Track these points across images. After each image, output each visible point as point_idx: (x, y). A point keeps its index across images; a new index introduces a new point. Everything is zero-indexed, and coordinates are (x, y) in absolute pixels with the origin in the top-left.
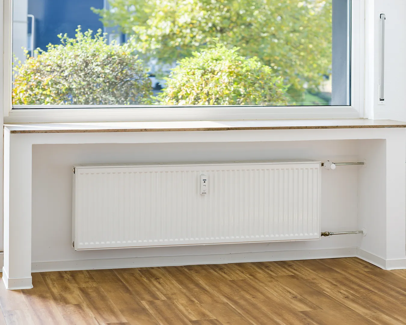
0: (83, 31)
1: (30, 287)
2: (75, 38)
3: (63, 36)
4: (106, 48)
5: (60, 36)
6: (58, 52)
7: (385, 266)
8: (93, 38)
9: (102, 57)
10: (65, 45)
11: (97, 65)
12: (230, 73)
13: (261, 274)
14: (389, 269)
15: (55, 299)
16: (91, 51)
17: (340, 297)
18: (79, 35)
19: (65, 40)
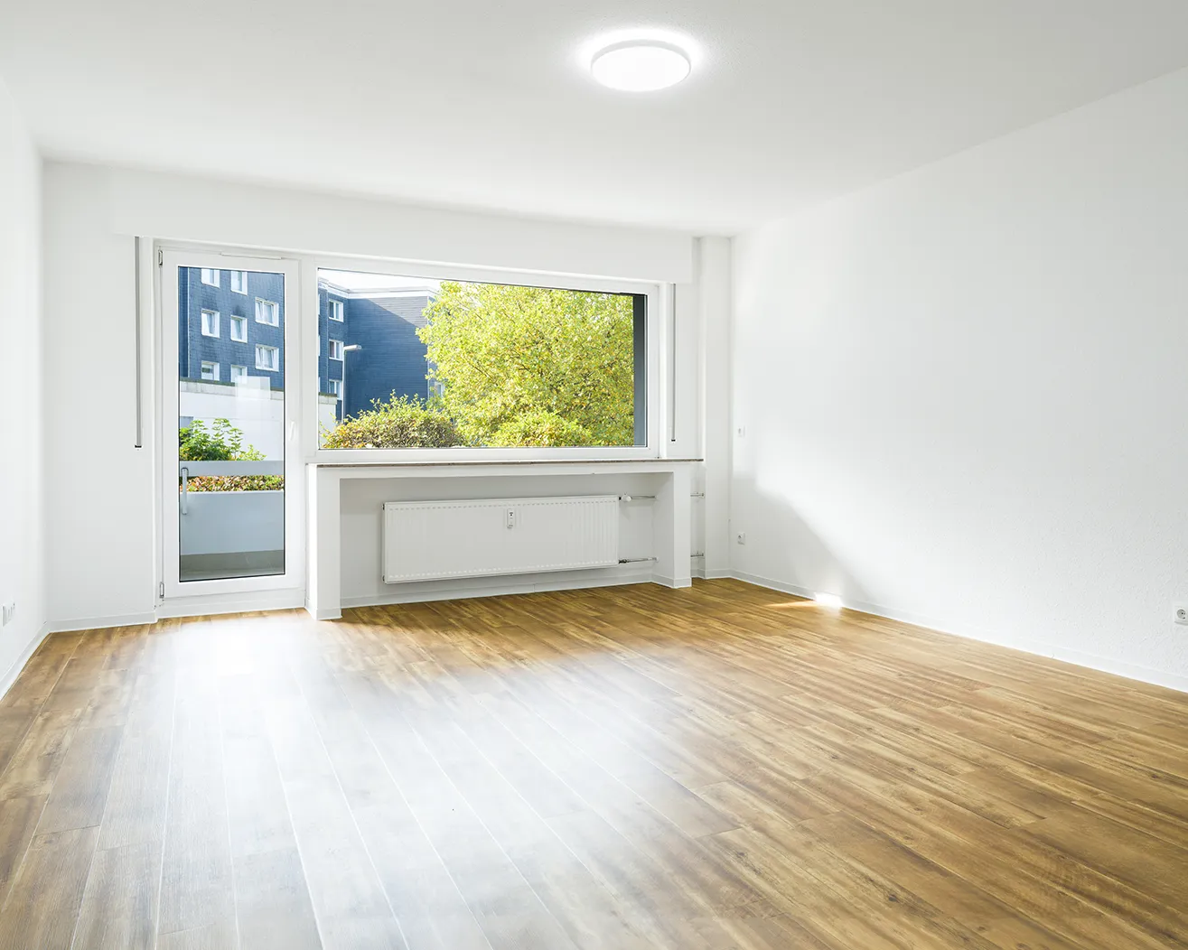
0: (398, 396)
1: (340, 617)
2: (389, 403)
3: (376, 401)
4: (424, 414)
5: (372, 401)
6: (369, 419)
7: (673, 585)
8: (409, 402)
9: (419, 421)
10: (378, 411)
11: (414, 431)
12: (551, 435)
13: (563, 597)
14: (676, 587)
15: (365, 623)
16: (408, 415)
17: (630, 607)
18: (394, 401)
19: (378, 406)
